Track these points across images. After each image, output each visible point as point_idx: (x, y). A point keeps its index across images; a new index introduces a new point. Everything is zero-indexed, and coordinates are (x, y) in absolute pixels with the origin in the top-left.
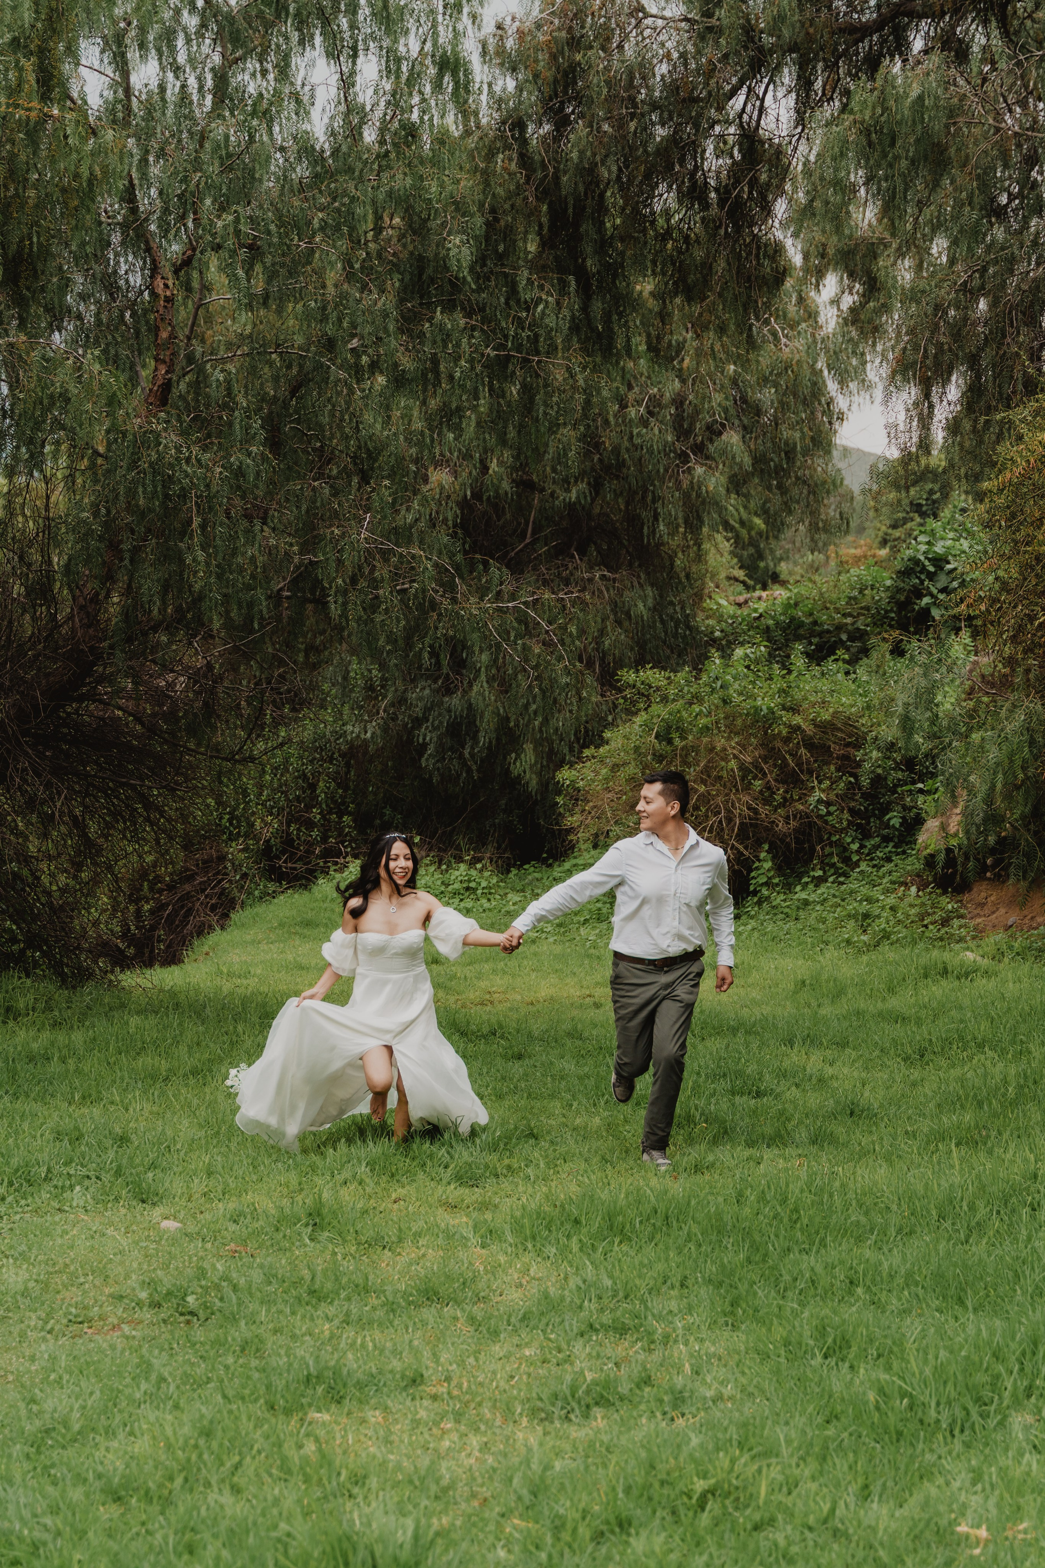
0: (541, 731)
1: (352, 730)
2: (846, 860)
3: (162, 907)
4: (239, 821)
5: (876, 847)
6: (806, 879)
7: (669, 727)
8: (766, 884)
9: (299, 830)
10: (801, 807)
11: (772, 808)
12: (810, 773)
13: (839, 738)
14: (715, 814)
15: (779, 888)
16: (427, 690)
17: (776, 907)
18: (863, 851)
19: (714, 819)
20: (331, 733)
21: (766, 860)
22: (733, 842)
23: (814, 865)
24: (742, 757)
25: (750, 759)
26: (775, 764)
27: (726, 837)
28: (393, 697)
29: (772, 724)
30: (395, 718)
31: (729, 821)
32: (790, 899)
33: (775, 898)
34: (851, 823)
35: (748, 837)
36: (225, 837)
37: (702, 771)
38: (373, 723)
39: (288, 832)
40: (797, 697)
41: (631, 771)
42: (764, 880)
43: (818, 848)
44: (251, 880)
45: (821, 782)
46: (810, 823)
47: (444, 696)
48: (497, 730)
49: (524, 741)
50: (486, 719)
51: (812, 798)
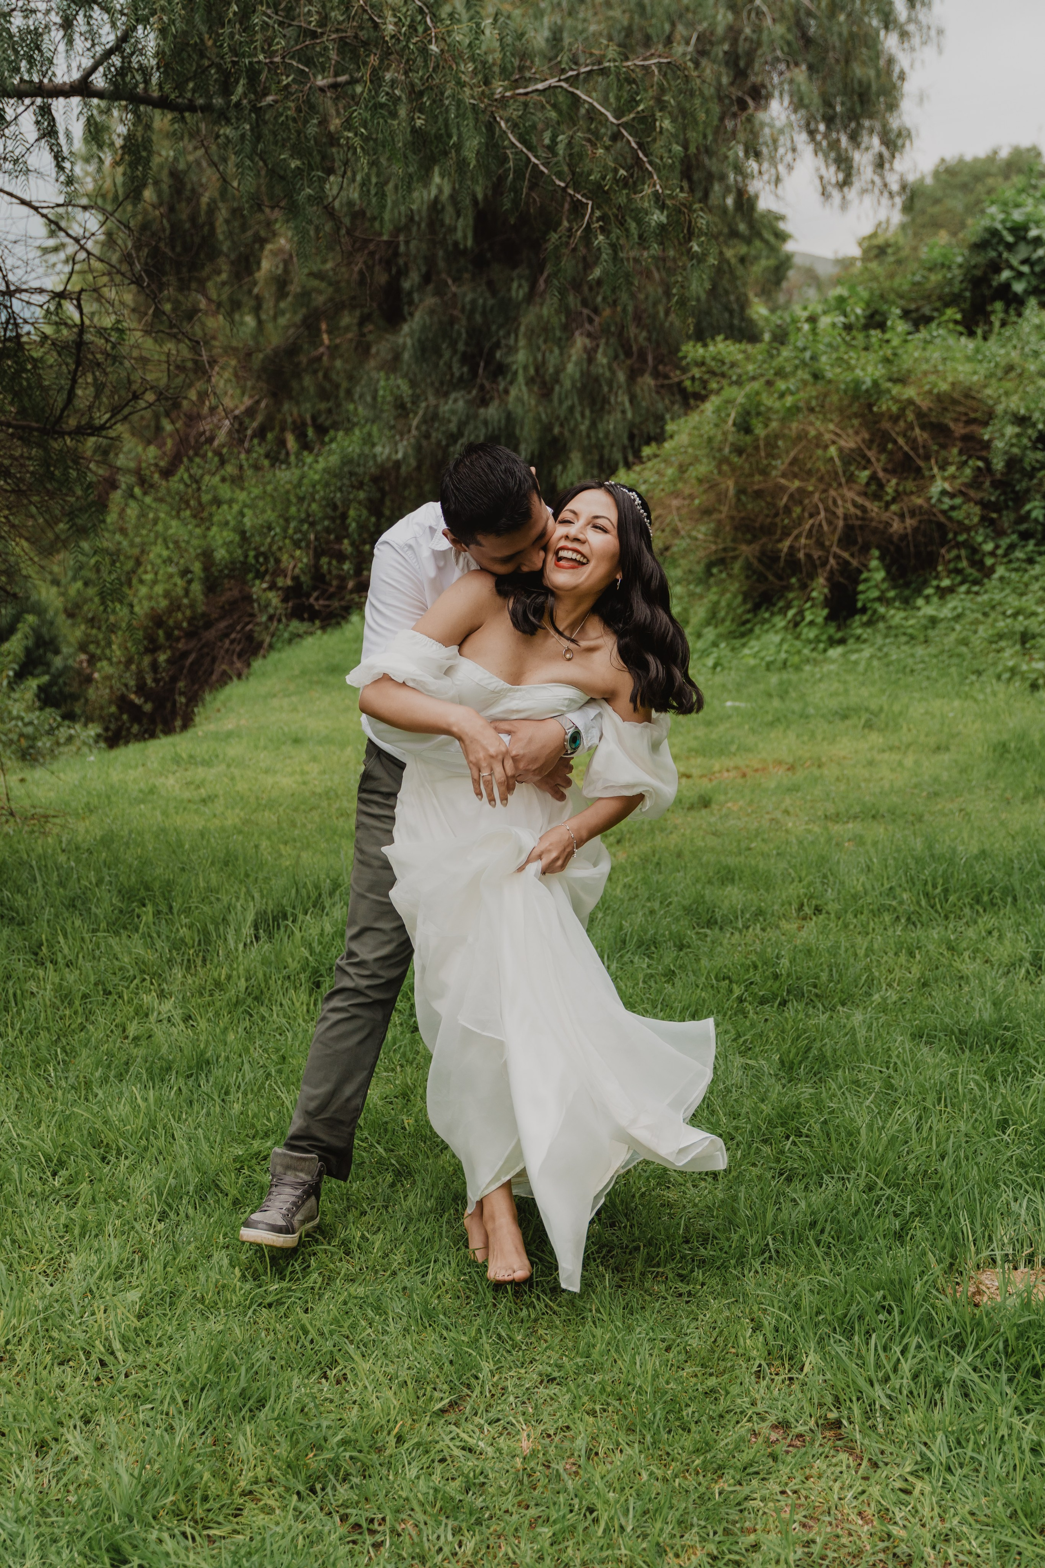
0: (588, 436)
1: (382, 451)
2: (978, 563)
3: (185, 655)
4: (266, 559)
5: (1012, 547)
6: (929, 591)
7: (748, 413)
8: (880, 599)
9: (329, 563)
10: (919, 501)
11: (882, 504)
12: (927, 458)
13: (960, 413)
14: (811, 516)
15: (897, 604)
16: (461, 403)
17: (896, 627)
18: (1000, 552)
19: (811, 522)
20: (359, 456)
21: (877, 570)
22: (835, 549)
23: (938, 573)
24: (842, 443)
25: (852, 445)
26: (882, 449)
27: (827, 543)
28: (425, 414)
29: (878, 399)
30: (427, 436)
31: (830, 523)
32: (913, 617)
33: (893, 616)
34: (983, 518)
35: (855, 542)
36: (250, 576)
37: (791, 464)
38: (405, 443)
39: (317, 567)
40: (905, 366)
41: (703, 468)
42: (876, 594)
43: (943, 551)
44: (279, 621)
45: (942, 468)
46: (930, 521)
47: (479, 407)
48: (540, 439)
49: (571, 449)
50: (527, 428)
51: (934, 489)
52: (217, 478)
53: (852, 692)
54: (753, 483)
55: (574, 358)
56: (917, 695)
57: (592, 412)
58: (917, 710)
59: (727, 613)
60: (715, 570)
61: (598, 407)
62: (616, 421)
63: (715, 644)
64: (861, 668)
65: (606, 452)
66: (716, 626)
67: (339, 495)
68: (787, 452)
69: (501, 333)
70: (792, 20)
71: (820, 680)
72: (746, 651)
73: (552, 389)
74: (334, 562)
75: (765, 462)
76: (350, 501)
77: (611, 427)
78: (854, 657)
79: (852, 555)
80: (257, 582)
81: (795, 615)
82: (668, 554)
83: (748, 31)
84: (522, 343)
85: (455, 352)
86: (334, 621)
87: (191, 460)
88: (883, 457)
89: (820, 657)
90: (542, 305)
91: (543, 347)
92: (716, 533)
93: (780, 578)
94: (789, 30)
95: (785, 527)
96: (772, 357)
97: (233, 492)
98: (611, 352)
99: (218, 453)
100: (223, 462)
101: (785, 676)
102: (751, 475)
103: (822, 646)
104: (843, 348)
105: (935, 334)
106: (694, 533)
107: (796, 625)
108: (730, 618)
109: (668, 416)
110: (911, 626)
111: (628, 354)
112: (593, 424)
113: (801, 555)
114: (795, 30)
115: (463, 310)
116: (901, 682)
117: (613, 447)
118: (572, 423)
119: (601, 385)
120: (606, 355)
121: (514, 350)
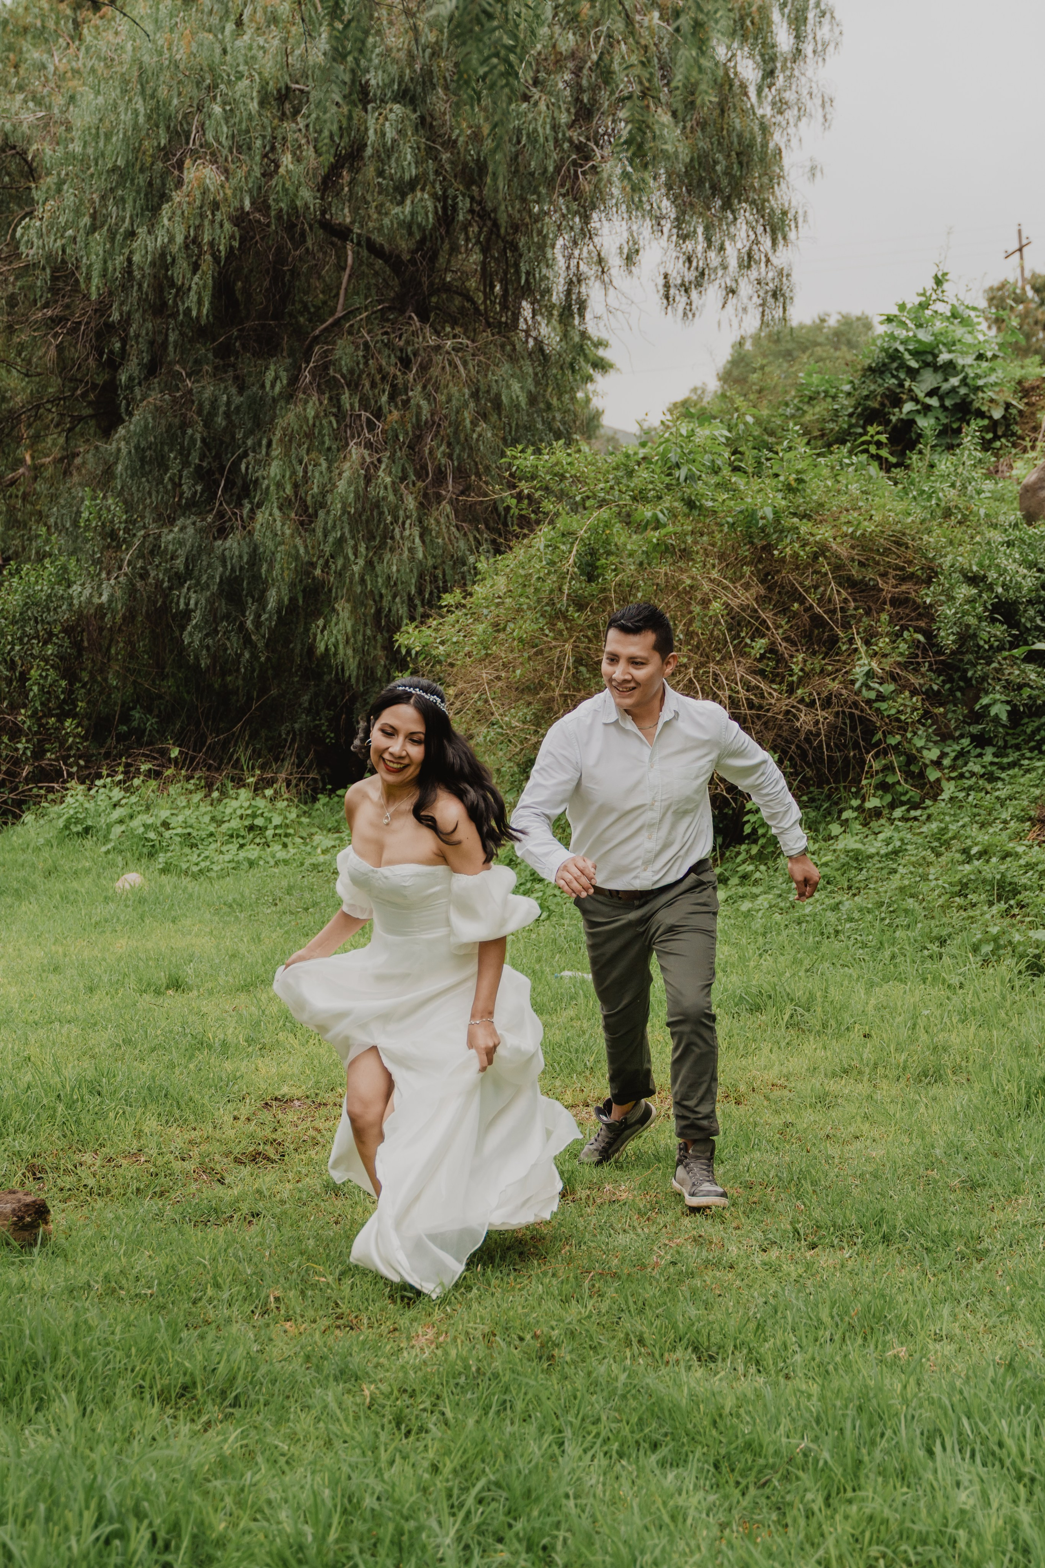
0: (363, 581)
1: (81, 592)
5: (961, 757)
7: (593, 553)
10: (835, 686)
11: (785, 687)
12: (846, 626)
13: (888, 566)
16: (190, 530)
18: (946, 762)
20: (49, 597)
24: (728, 598)
25: (743, 601)
28: (143, 544)
29: (780, 540)
30: (144, 575)
32: (828, 850)
34: (927, 714)
38: (112, 582)
40: (814, 497)
41: (527, 626)
43: (869, 758)
45: (868, 642)
46: (852, 715)
47: (215, 539)
48: (293, 585)
49: (336, 598)
50: (277, 566)
51: (857, 669)
55: (346, 475)
57: (368, 549)
61: (376, 542)
62: (401, 561)
65: (385, 604)
67: (17, 648)
69: (250, 442)
73: (316, 515)
77: (394, 568)
78: (744, 907)
84: (277, 452)
85: (186, 464)
90: (306, 402)
91: (306, 459)
96: (630, 474)
98: (396, 470)
104: (726, 472)
105: (844, 461)
109: (473, 559)
111: (421, 474)
112: (370, 565)
117: (394, 597)
118: (340, 562)
119: (381, 513)
120: (390, 473)
121: (266, 463)
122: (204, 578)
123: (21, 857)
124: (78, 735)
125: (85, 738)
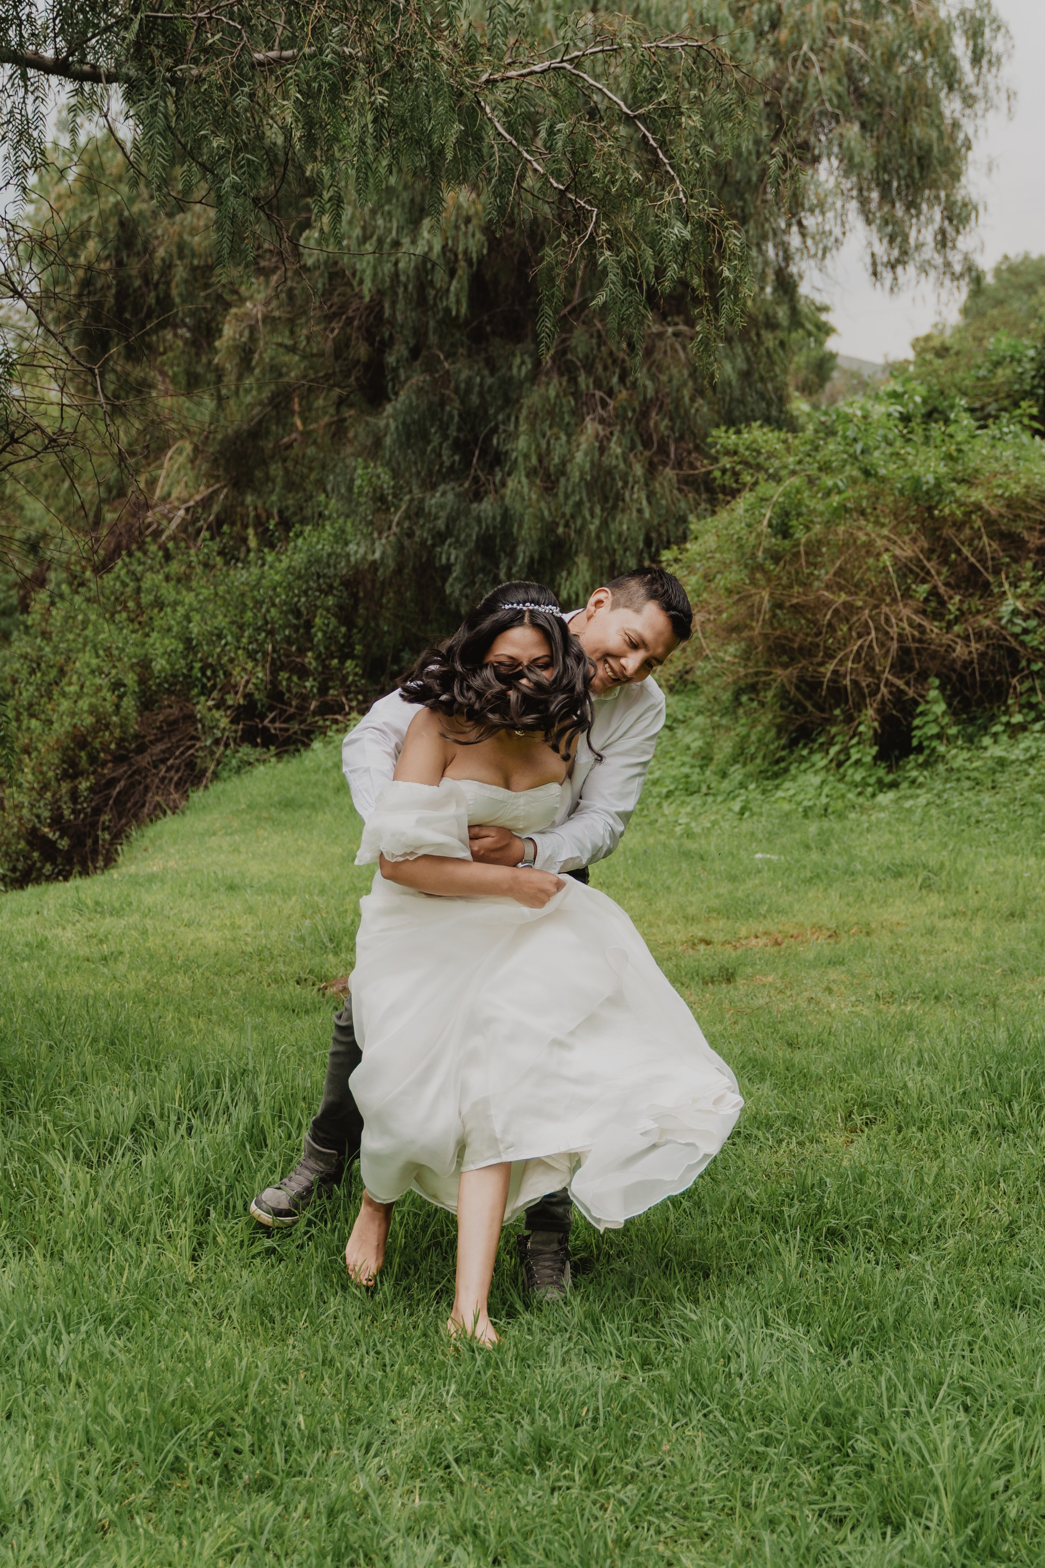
0: (598, 538)
1: (356, 550)
3: (109, 784)
4: (214, 672)
6: (996, 728)
7: (785, 513)
8: (939, 736)
9: (289, 679)
10: (987, 622)
11: (944, 624)
12: (996, 572)
13: (1035, 521)
14: (860, 636)
15: (960, 742)
16: (450, 496)
17: (958, 770)
19: (859, 643)
20: (329, 555)
21: (936, 702)
22: (886, 675)
23: (1008, 707)
24: (898, 552)
25: (909, 553)
26: (945, 562)
27: (878, 668)
28: (408, 507)
29: (939, 502)
30: (410, 535)
31: (882, 645)
32: (979, 758)
33: (955, 757)
35: (911, 669)
36: (195, 691)
37: (835, 574)
38: (384, 541)
39: (274, 683)
40: (972, 465)
41: (734, 576)
42: (934, 730)
43: (1014, 681)
44: (227, 745)
45: (1014, 585)
46: (1000, 646)
47: (471, 502)
48: (540, 540)
49: (576, 552)
50: (526, 526)
51: (1004, 609)
52: (161, 576)
53: (906, 846)
54: (791, 596)
55: (583, 446)
56: (984, 851)
57: (602, 510)
58: (984, 869)
59: (757, 748)
60: (744, 699)
61: (609, 505)
62: (630, 520)
63: (742, 785)
64: (917, 817)
65: (618, 557)
66: (745, 765)
67: (303, 599)
68: (833, 562)
69: (500, 417)
70: (843, 68)
71: (868, 830)
72: (780, 794)
73: (558, 480)
74: (295, 678)
75: (807, 571)
76: (317, 608)
77: (625, 527)
78: (908, 804)
79: (907, 683)
80: (203, 699)
81: (839, 752)
82: (689, 677)
83: (792, 79)
84: (523, 427)
85: (445, 437)
86: (292, 748)
87: (130, 555)
88: (944, 570)
89: (867, 804)
90: (548, 384)
91: (548, 433)
92: (746, 656)
93: (822, 710)
94: (839, 81)
95: (827, 648)
96: (816, 449)
97: (178, 593)
98: (626, 442)
99: (163, 547)
100: (168, 557)
101: (826, 824)
102: (791, 586)
103: (870, 790)
104: (899, 443)
105: (1006, 430)
106: (721, 654)
107: (840, 765)
108: (761, 754)
109: (691, 518)
110: (976, 769)
111: (647, 444)
112: (605, 524)
113: (847, 682)
114: (845, 81)
115: (456, 390)
116: (965, 834)
117: (625, 550)
118: (579, 522)
119: (613, 479)
120: (620, 445)
121: (513, 436)
122: (463, 537)
123: (314, 778)
124: (356, 674)
125: (362, 676)
